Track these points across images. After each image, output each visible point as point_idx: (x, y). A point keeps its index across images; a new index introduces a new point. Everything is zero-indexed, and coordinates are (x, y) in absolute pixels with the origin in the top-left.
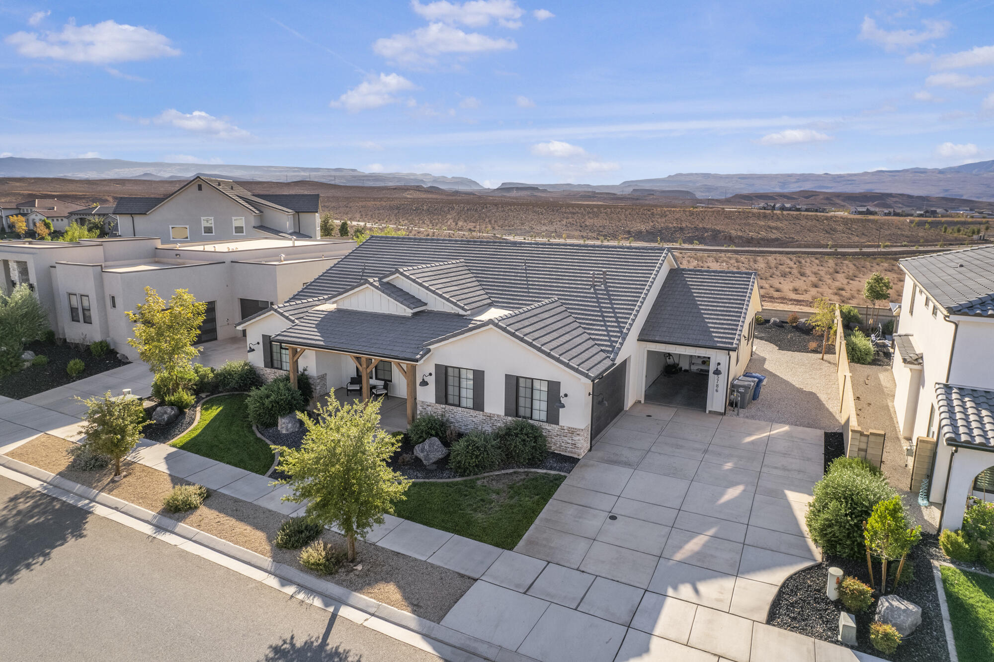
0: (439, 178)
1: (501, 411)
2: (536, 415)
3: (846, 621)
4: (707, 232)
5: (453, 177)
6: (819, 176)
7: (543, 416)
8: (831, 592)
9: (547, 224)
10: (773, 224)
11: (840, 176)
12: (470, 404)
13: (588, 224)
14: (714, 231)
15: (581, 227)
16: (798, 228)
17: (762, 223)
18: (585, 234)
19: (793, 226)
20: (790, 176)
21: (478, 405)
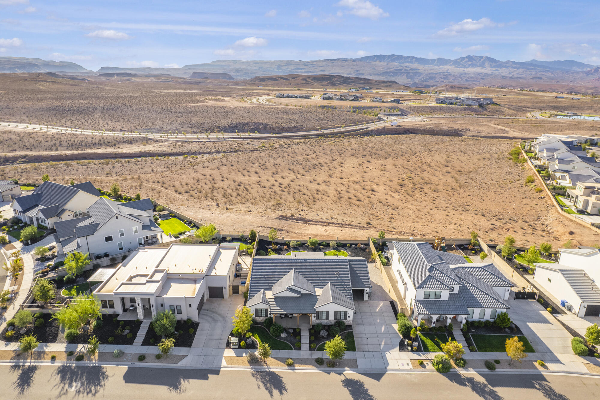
0: (49, 62)
1: (333, 319)
2: (341, 318)
3: (409, 348)
4: (261, 125)
5: (60, 62)
6: (297, 62)
7: (343, 318)
8: (406, 343)
9: (169, 124)
10: (291, 117)
11: (308, 62)
12: (325, 318)
13: (194, 122)
14: (264, 124)
15: (190, 124)
16: (303, 118)
17: (286, 117)
18: (195, 130)
19: (301, 117)
20: (281, 62)
21: (327, 318)
